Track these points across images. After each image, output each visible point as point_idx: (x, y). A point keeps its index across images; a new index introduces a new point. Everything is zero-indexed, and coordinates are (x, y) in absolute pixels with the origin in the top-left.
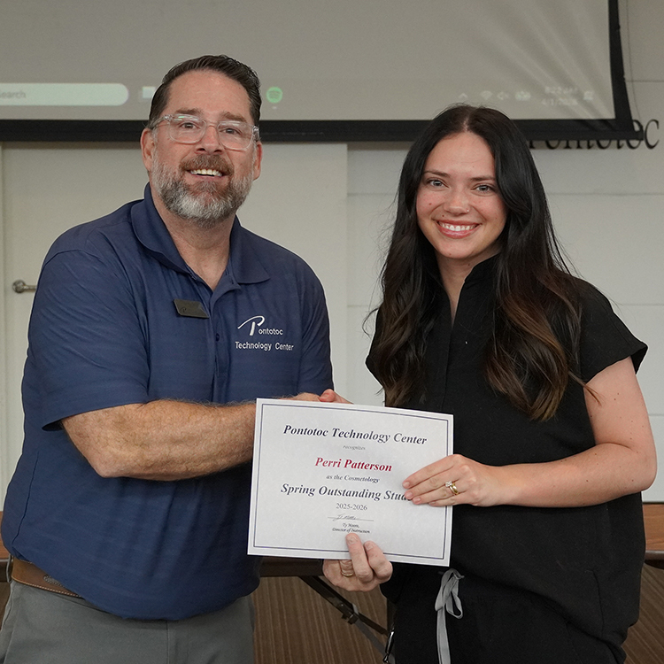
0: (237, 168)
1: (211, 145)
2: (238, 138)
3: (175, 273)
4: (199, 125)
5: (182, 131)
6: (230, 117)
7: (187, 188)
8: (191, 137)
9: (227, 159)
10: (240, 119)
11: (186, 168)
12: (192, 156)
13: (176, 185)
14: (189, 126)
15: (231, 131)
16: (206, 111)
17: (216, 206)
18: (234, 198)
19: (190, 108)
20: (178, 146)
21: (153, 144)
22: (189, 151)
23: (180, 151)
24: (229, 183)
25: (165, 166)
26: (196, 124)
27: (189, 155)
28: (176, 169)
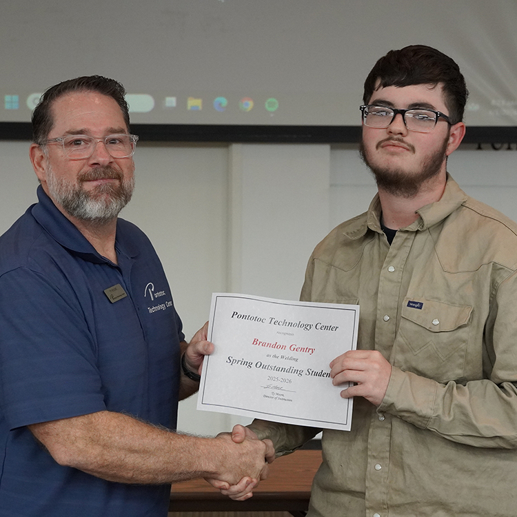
0: (125, 171)
1: (103, 159)
2: (121, 146)
3: (92, 264)
4: (90, 141)
5: (74, 148)
6: (113, 131)
7: (87, 195)
8: (83, 152)
9: (116, 166)
10: (122, 131)
11: (83, 179)
12: (87, 169)
13: (78, 194)
14: (77, 142)
15: (113, 141)
16: (93, 129)
17: (114, 205)
18: (126, 197)
19: (79, 128)
20: (72, 162)
21: (42, 157)
22: (84, 165)
23: (75, 166)
24: (121, 185)
25: (64, 181)
26: (84, 140)
27: (84, 168)
28: (75, 182)
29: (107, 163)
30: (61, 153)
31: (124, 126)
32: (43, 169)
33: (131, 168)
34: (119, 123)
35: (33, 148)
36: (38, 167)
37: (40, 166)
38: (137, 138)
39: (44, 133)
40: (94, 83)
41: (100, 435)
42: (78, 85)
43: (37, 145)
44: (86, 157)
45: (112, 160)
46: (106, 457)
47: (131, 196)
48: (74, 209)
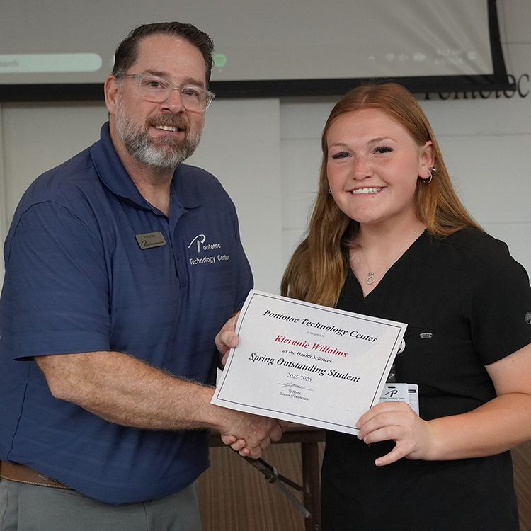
0: (193, 125)
1: (175, 106)
4: (167, 85)
5: (150, 88)
6: (192, 82)
7: (151, 141)
8: (157, 96)
9: (186, 118)
10: (200, 84)
11: (151, 123)
12: (157, 113)
13: (141, 137)
14: (154, 84)
15: (190, 92)
16: (174, 74)
17: (174, 158)
18: (188, 150)
20: (145, 103)
21: (117, 90)
22: (155, 108)
23: (147, 107)
24: (185, 138)
25: (132, 120)
26: (162, 84)
27: (154, 112)
28: (142, 123)
29: (177, 111)
30: (136, 90)
31: (203, 80)
32: (115, 103)
33: (200, 125)
34: (199, 75)
35: (110, 79)
36: (110, 99)
37: (112, 99)
38: (214, 96)
39: (125, 67)
40: (185, 31)
41: (94, 374)
42: (171, 28)
43: (115, 78)
44: (160, 100)
45: (184, 110)
46: (98, 396)
47: (193, 151)
48: (135, 150)
